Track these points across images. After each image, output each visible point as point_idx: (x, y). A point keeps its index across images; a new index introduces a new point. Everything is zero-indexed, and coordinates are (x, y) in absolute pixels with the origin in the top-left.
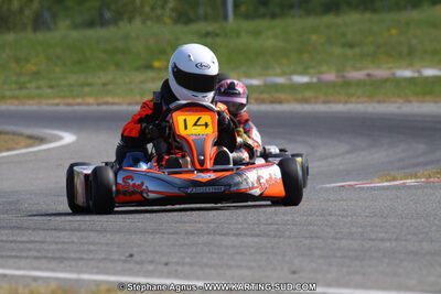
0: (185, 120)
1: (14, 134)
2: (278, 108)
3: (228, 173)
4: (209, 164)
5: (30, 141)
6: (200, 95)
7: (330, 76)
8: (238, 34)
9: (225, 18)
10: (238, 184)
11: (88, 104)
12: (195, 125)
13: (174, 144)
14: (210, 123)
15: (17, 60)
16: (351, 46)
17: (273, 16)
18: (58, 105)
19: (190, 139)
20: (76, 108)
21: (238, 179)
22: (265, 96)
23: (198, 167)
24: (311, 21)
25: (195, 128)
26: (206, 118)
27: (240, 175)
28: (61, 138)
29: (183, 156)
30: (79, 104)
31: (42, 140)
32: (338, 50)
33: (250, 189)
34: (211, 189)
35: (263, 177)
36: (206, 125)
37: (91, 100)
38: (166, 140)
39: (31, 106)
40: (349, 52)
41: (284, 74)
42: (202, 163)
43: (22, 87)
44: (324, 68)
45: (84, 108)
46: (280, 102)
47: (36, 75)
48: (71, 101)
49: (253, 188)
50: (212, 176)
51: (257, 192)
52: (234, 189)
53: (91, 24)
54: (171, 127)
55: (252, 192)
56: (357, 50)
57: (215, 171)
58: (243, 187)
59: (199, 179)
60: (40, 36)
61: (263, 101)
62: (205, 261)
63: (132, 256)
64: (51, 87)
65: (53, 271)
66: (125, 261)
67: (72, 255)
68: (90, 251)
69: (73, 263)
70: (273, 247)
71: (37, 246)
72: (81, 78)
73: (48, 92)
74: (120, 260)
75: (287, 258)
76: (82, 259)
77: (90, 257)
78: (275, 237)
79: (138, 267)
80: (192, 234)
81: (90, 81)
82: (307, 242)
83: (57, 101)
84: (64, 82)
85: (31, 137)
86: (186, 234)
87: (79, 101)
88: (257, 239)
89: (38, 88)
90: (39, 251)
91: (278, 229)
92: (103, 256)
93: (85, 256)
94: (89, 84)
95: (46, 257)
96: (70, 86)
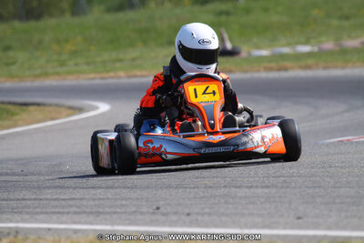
0: (195, 90)
1: (57, 105)
2: (284, 75)
3: (236, 135)
4: (218, 127)
5: (71, 111)
6: (205, 67)
7: (329, 45)
10: (245, 143)
11: (120, 77)
12: (204, 93)
13: (186, 110)
14: (217, 91)
15: (58, 42)
16: (347, 18)
18: (94, 79)
19: (200, 106)
20: (110, 81)
21: (245, 139)
22: (273, 65)
23: (209, 130)
25: (203, 96)
26: (213, 87)
27: (246, 136)
28: (97, 108)
29: (195, 121)
30: (112, 78)
31: (80, 110)
32: (335, 22)
33: (256, 147)
34: (222, 149)
35: (266, 137)
36: (214, 93)
37: (121, 74)
38: (179, 108)
39: (70, 81)
40: (346, 23)
41: (289, 45)
42: (213, 126)
43: (62, 64)
44: (324, 39)
45: (116, 81)
46: (286, 69)
47: (74, 53)
48: (104, 75)
49: (258, 147)
50: (223, 137)
51: (261, 150)
52: (241, 148)
53: (120, 8)
54: (183, 96)
55: (258, 150)
56: (352, 21)
57: (224, 133)
58: (249, 146)
59: (211, 141)
60: (77, 20)
61: (271, 69)
62: (222, 210)
63: (158, 208)
64: (88, 64)
65: (91, 224)
66: (153, 213)
67: (107, 210)
68: (123, 206)
69: (108, 217)
70: (280, 197)
71: (78, 203)
72: (114, 55)
73: (85, 68)
74: (148, 212)
75: (293, 206)
76: (116, 213)
77: (123, 210)
78: (282, 187)
79: (164, 218)
80: (211, 187)
81: (121, 56)
82: (310, 191)
83: (92, 75)
84: (98, 59)
85: (71, 108)
86: (205, 187)
87: (112, 74)
88: (266, 190)
89: (76, 65)
90: (78, 207)
91: (285, 181)
92: (134, 209)
93: (119, 210)
94: (121, 60)
95: (84, 212)
96: (104, 62)
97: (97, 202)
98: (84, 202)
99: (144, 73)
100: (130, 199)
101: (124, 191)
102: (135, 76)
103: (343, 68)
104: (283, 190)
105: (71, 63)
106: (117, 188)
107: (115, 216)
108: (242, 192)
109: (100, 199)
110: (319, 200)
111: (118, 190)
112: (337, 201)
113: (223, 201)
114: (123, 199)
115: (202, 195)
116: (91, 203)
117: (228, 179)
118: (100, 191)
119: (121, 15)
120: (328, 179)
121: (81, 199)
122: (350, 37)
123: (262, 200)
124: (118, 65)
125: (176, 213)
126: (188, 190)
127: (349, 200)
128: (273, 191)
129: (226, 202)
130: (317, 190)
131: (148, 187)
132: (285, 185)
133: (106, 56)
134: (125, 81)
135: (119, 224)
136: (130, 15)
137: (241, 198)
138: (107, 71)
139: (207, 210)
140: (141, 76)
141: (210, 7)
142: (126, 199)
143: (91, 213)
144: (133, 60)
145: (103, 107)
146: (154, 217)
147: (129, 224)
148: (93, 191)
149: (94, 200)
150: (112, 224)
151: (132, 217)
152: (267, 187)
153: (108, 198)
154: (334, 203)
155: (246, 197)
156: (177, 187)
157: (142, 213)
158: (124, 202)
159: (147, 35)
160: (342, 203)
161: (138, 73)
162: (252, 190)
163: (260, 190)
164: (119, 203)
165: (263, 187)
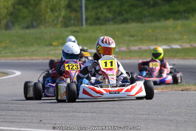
7: (124, 49)
8: (87, 31)
9: (82, 25)
11: (26, 60)
16: (132, 36)
17: (101, 24)
18: (14, 60)
20: (21, 61)
24: (116, 26)
28: (15, 73)
30: (22, 59)
31: (7, 74)
32: (127, 38)
37: (27, 58)
40: (132, 39)
44: (121, 45)
45: (24, 61)
47: (5, 48)
48: (19, 58)
53: (28, 28)
56: (135, 38)
60: (7, 32)
62: (71, 123)
63: (41, 121)
64: (11, 53)
65: (9, 127)
66: (39, 123)
67: (17, 121)
68: (25, 119)
69: (17, 124)
70: (98, 117)
71: (3, 117)
72: (24, 49)
73: (10, 54)
74: (36, 123)
75: (104, 122)
76: (21, 122)
77: (25, 121)
78: (99, 113)
79: (43, 125)
80: (66, 112)
81: (27, 50)
82: (112, 115)
83: (13, 58)
84: (17, 51)
85: (3, 73)
86: (64, 112)
87: (22, 58)
88: (92, 114)
89: (6, 53)
90: (4, 119)
91: (100, 110)
92: (30, 121)
93: (22, 121)
94: (27, 52)
95: (6, 122)
96: (19, 52)
97: (12, 117)
98: (6, 117)
99: (38, 58)
100: (28, 116)
101: (26, 112)
102: (33, 59)
103: (130, 59)
104: (100, 114)
105: (4, 52)
106: (22, 111)
107: (21, 124)
108: (81, 115)
109: (14, 116)
110: (116, 119)
111: (23, 112)
112: (124, 120)
113: (71, 118)
114: (24, 116)
115: (62, 115)
116: (10, 117)
117: (74, 109)
118: (14, 112)
119: (27, 31)
120: (121, 110)
121: (5, 115)
122: (134, 45)
123: (90, 119)
124: (26, 54)
125: (49, 123)
126: (55, 113)
127: (130, 120)
128: (95, 114)
129: (73, 119)
130: (115, 115)
131: (37, 111)
132: (101, 112)
133: (20, 49)
134: (29, 61)
135: (22, 128)
136: (32, 31)
137: (80, 117)
138: (20, 57)
139: (64, 123)
140: (36, 60)
141: (70, 29)
142: (26, 116)
143: (9, 122)
144: (33, 52)
145: (18, 73)
146: (39, 125)
147: (27, 128)
148: (11, 112)
149: (11, 116)
150: (19, 128)
151: (29, 124)
152: (92, 113)
153: (18, 115)
154: (123, 121)
155: (82, 117)
156: (51, 111)
157: (34, 123)
158: (25, 118)
159: (39, 41)
160: (127, 121)
161: (35, 58)
162: (85, 114)
163: (89, 114)
164: (23, 118)
165: (90, 113)
